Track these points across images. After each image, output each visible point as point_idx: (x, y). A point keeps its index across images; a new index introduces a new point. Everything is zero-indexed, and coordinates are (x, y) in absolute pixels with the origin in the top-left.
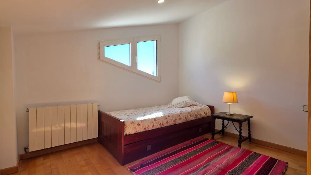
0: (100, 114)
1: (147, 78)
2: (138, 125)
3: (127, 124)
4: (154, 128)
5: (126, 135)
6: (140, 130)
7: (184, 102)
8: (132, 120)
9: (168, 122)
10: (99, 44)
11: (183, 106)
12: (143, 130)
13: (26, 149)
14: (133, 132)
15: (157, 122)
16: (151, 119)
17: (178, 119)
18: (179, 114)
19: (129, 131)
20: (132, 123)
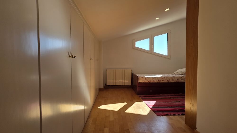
0: (132, 74)
1: (160, 56)
2: (145, 79)
3: (140, 78)
4: (154, 82)
5: (139, 82)
6: (146, 81)
7: (182, 71)
8: (143, 76)
9: (163, 80)
10: (133, 41)
11: (180, 74)
12: (148, 82)
13: (106, 84)
14: (143, 82)
15: (156, 79)
16: (153, 77)
17: (171, 80)
18: (172, 77)
19: (141, 81)
20: (142, 77)
